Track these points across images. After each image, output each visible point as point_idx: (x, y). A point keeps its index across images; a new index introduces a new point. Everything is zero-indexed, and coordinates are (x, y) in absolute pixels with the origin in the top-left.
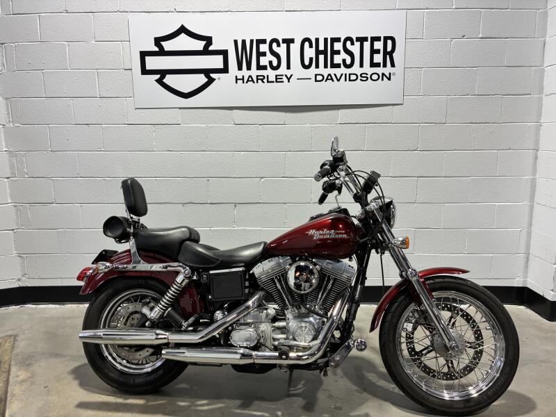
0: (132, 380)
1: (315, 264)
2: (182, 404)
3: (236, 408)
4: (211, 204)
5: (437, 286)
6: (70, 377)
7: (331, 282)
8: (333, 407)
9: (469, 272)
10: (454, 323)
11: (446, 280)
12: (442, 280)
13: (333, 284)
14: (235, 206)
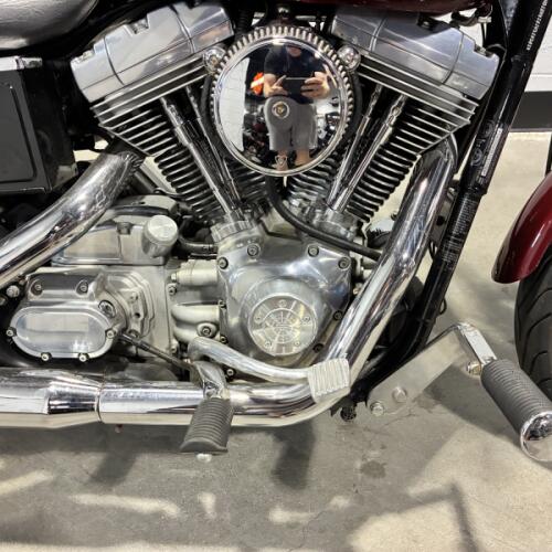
1: (337, 43)
3: (82, 490)
7: (393, 115)
8: (358, 464)
13: (398, 125)
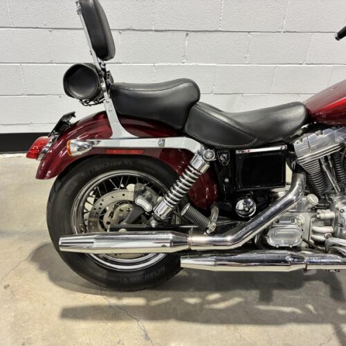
0: (125, 280)
2: (192, 301)
4: (156, 31)
6: (33, 268)
14: (187, 35)
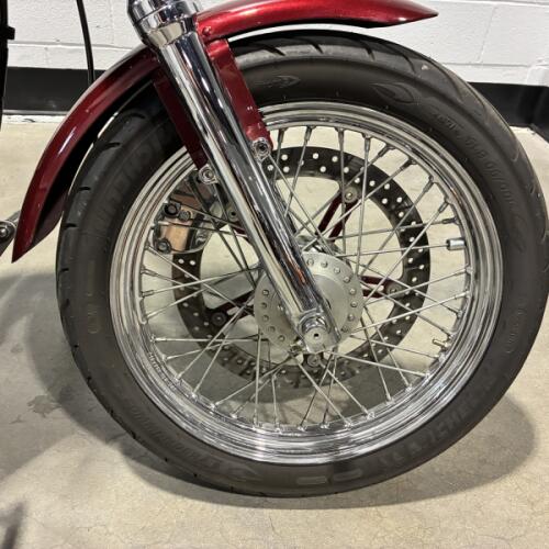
5: (287, 76)
9: (435, 15)
10: (339, 227)
11: (329, 50)
12: (310, 50)
